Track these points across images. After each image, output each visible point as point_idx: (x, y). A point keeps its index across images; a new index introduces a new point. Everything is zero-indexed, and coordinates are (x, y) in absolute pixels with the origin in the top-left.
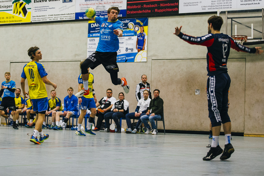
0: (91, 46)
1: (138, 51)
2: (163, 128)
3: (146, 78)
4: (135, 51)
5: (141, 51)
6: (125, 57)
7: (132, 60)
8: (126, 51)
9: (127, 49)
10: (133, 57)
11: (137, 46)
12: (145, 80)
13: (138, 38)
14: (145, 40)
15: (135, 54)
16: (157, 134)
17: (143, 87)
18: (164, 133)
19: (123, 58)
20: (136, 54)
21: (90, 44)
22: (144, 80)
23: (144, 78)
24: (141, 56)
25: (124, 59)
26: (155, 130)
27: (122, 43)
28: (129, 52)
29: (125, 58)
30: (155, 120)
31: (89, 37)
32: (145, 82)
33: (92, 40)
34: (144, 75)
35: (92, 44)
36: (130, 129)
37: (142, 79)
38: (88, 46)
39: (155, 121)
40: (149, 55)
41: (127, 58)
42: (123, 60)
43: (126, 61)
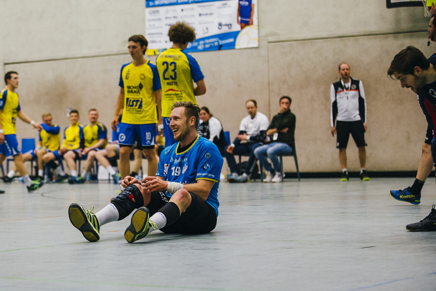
0: (152, 23)
1: (242, 28)
2: (294, 170)
3: (347, 69)
4: (236, 27)
5: (247, 28)
6: (218, 41)
7: (232, 46)
8: (219, 29)
9: (220, 25)
10: (231, 40)
11: (240, 18)
12: (346, 73)
13: (239, 4)
14: (252, 6)
15: (235, 35)
16: (282, 181)
17: (340, 89)
18: (297, 180)
19: (213, 43)
20: (237, 33)
21: (150, 20)
22: (343, 72)
23: (344, 70)
24: (248, 38)
25: (216, 44)
26: (277, 174)
27: (211, 14)
28: (225, 30)
29: (218, 43)
30: (278, 155)
31: (148, 6)
32: (346, 77)
33: (154, 12)
34: (344, 63)
35: (153, 20)
36: (234, 176)
37: (339, 72)
38: (147, 24)
39: (279, 158)
40: (262, 34)
41: (222, 42)
42: (215, 47)
43: (220, 47)
